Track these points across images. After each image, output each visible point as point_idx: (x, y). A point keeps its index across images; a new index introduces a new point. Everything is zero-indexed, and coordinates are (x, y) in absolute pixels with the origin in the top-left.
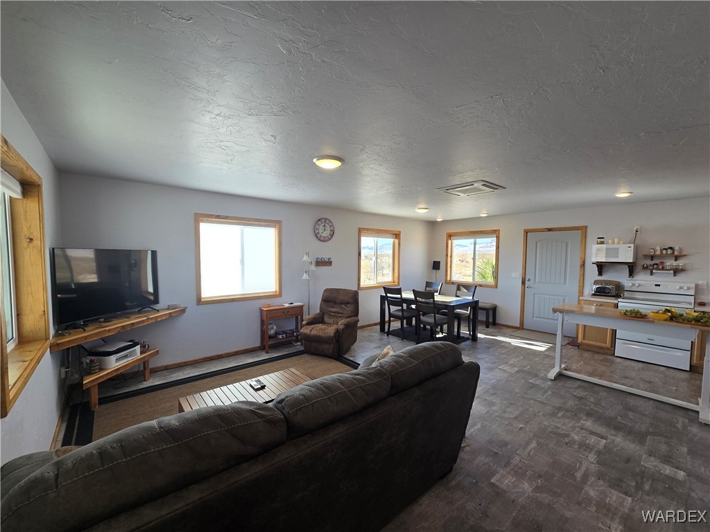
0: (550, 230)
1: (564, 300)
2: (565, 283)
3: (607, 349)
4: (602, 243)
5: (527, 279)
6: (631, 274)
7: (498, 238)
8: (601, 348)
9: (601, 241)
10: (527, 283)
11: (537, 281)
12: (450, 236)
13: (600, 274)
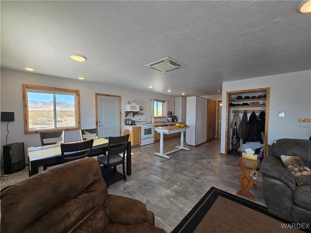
0: (108, 95)
1: (115, 130)
2: (115, 122)
3: (139, 144)
4: (130, 104)
5: (98, 122)
6: (133, 116)
7: (78, 95)
8: (137, 145)
9: (129, 103)
10: (99, 124)
11: (103, 122)
12: (26, 88)
13: (126, 117)
